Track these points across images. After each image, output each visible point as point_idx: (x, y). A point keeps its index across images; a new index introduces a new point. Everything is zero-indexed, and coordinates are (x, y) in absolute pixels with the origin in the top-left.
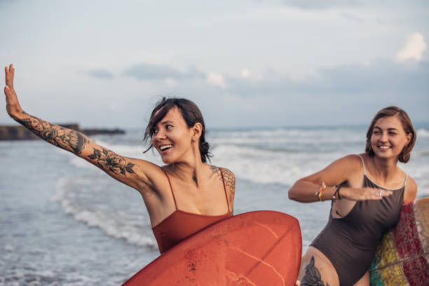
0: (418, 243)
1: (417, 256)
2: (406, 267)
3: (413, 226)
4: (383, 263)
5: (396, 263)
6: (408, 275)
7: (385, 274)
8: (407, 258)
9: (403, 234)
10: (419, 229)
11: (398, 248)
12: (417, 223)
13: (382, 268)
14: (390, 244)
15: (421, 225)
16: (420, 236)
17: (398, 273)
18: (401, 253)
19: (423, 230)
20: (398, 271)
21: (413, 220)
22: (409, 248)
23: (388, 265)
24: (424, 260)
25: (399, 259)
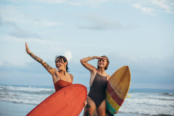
0: (112, 89)
1: (113, 92)
2: (112, 97)
3: (110, 85)
4: (108, 98)
5: (110, 97)
6: (113, 98)
7: (109, 101)
8: (112, 94)
9: (109, 88)
11: (109, 93)
13: (108, 100)
14: (107, 93)
16: (112, 87)
18: (110, 93)
20: (111, 98)
22: (111, 91)
23: (109, 98)
24: (115, 92)
25: (111, 95)
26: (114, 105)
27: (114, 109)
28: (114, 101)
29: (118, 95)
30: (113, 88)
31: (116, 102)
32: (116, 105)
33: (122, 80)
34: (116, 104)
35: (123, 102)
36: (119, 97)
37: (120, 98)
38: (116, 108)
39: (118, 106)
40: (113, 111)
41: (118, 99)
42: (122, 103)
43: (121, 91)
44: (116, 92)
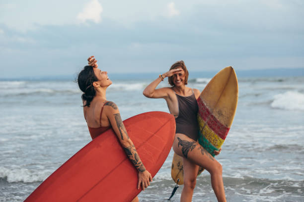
0: (207, 111)
1: (210, 116)
2: (209, 124)
3: (203, 105)
4: (201, 129)
5: (205, 125)
6: (211, 127)
7: (204, 133)
8: (207, 120)
9: (202, 110)
10: (205, 104)
11: (203, 118)
12: (204, 102)
13: (202, 132)
14: (200, 118)
15: (205, 102)
16: (207, 107)
17: (207, 129)
18: (205, 119)
19: (207, 104)
20: (207, 128)
21: (202, 102)
22: (206, 115)
23: (203, 128)
24: (212, 116)
25: (205, 122)
26: (213, 139)
27: (213, 145)
28: (213, 131)
29: (218, 120)
30: (209, 109)
31: (216, 132)
32: (217, 139)
33: (223, 92)
34: (216, 136)
35: (228, 132)
36: (221, 122)
37: (222, 125)
38: (216, 144)
39: (221, 139)
40: (212, 150)
41: (219, 128)
42: (227, 134)
43: (224, 113)
44: (214, 115)
